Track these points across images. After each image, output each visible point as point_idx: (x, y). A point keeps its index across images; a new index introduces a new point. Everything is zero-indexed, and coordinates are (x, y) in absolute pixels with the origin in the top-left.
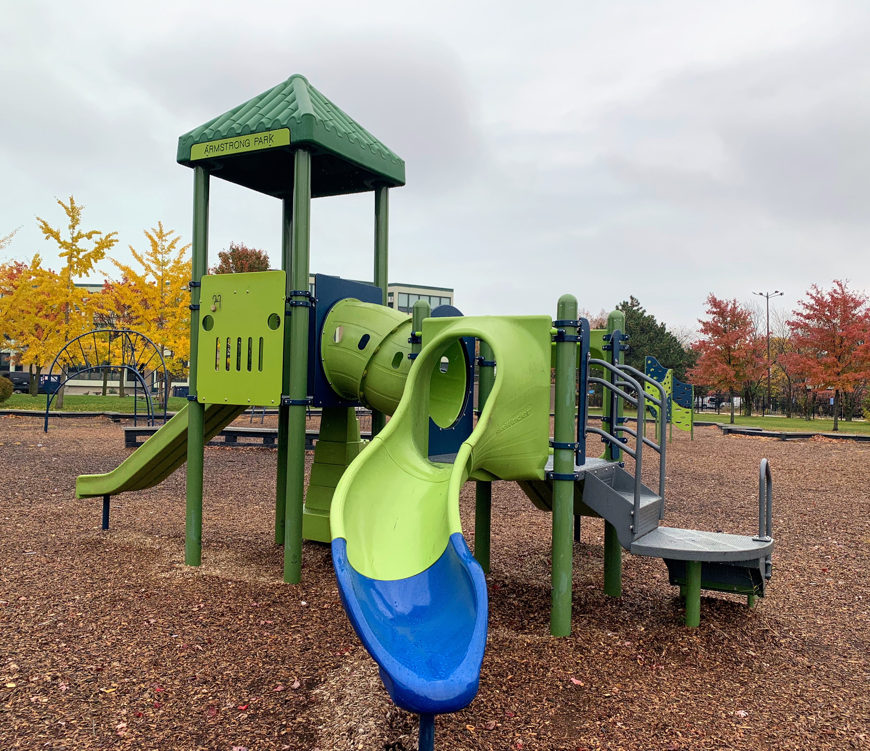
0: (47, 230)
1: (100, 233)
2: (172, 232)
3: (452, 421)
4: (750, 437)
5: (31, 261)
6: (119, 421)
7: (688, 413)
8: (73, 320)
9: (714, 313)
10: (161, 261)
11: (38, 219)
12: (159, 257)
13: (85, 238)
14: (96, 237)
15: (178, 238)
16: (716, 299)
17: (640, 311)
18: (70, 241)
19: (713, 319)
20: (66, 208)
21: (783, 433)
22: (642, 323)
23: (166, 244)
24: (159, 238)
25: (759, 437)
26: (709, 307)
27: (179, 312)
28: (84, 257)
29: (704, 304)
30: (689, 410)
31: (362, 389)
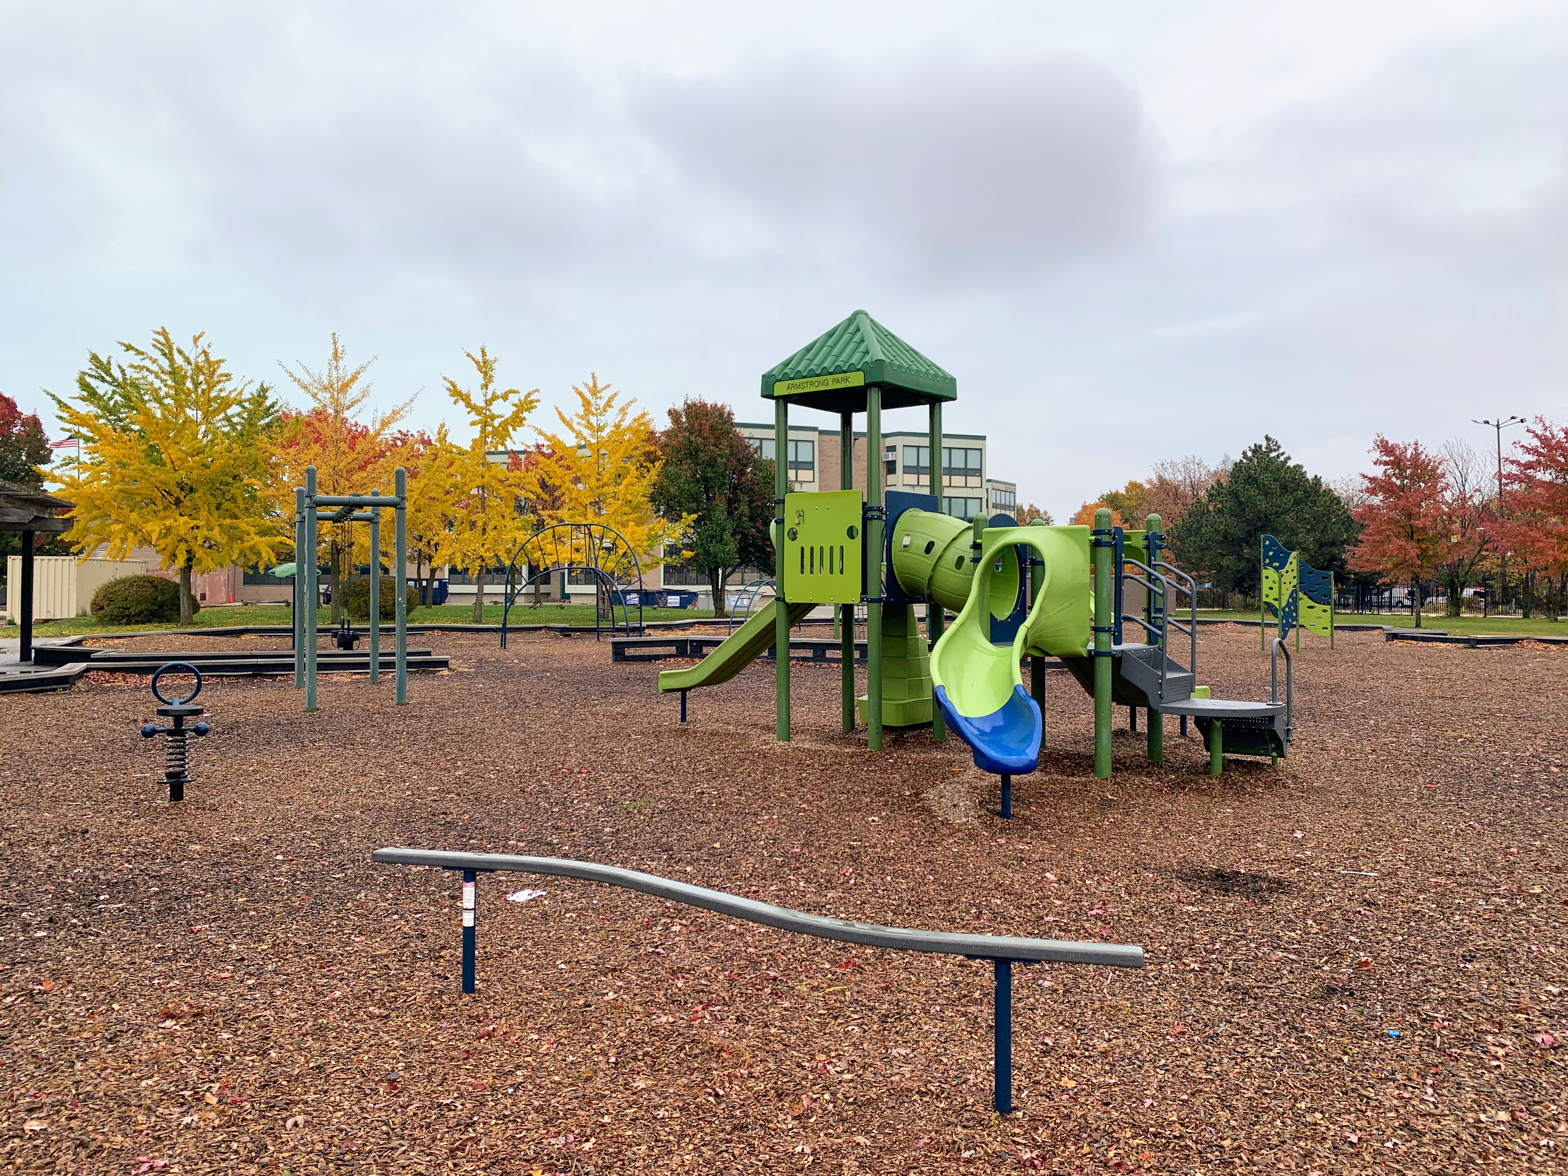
0: (456, 393)
1: (518, 392)
2: (608, 386)
3: (1008, 614)
4: (1424, 644)
5: (436, 433)
6: (570, 635)
7: (1325, 611)
8: (490, 507)
9: (1386, 463)
10: (595, 425)
11: (445, 379)
12: (593, 420)
13: (501, 400)
14: (513, 398)
15: (616, 394)
16: (1387, 442)
17: (1282, 458)
18: (483, 404)
19: (1385, 472)
20: (477, 362)
21: (1473, 636)
22: (1284, 478)
23: (602, 403)
24: (592, 395)
25: (1438, 644)
26: (1377, 455)
27: (623, 492)
28: (500, 425)
29: (1369, 452)
30: (1328, 607)
31: (929, 588)
